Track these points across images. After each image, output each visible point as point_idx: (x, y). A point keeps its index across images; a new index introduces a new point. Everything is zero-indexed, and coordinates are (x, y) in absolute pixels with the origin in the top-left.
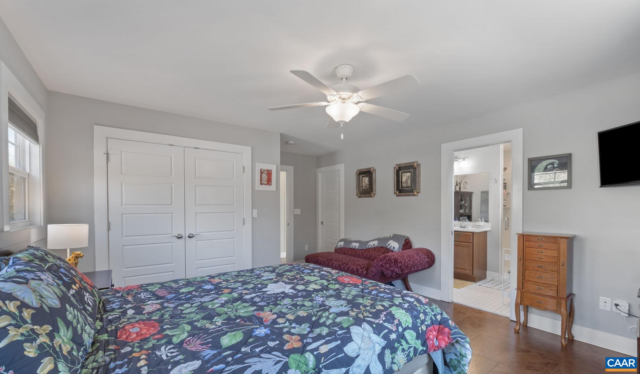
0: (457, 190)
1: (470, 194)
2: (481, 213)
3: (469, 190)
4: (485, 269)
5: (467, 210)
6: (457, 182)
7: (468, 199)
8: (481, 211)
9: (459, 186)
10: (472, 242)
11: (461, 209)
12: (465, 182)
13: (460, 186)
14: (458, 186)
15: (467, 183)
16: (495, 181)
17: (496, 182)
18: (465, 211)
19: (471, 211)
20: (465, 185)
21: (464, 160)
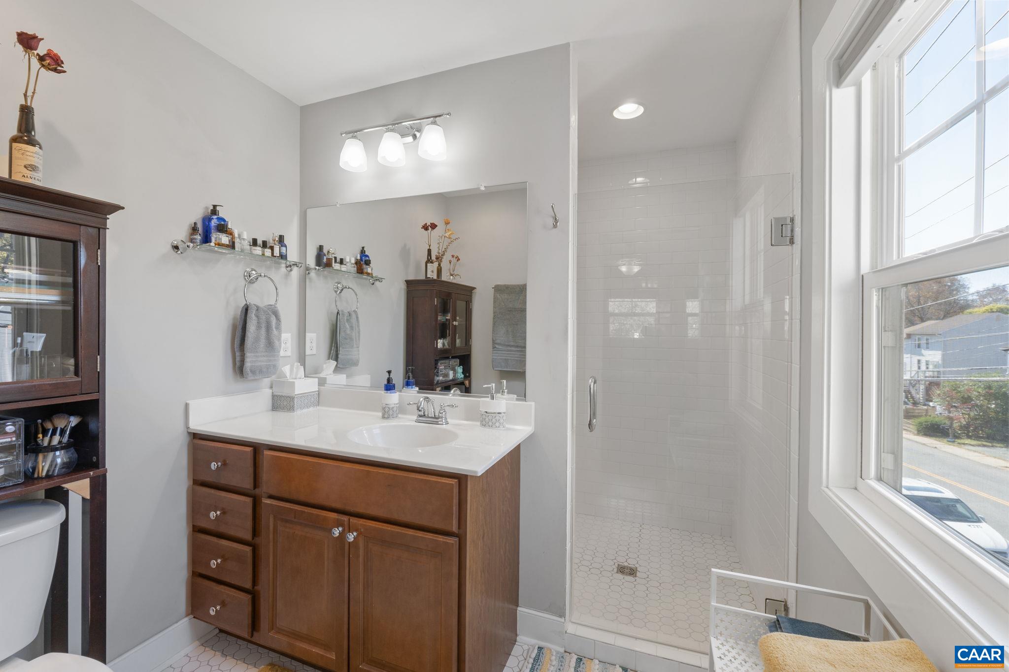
0: (428, 276)
1: (467, 292)
2: (494, 348)
3: (464, 280)
4: (513, 598)
5: (458, 341)
6: (429, 251)
7: (461, 305)
8: (494, 342)
9: (436, 264)
10: (455, 529)
11: (443, 336)
12: (453, 256)
13: (439, 265)
14: (432, 262)
15: (459, 260)
16: (551, 222)
17: (555, 226)
18: (453, 341)
19: (469, 341)
20: (455, 265)
21: (434, 123)
